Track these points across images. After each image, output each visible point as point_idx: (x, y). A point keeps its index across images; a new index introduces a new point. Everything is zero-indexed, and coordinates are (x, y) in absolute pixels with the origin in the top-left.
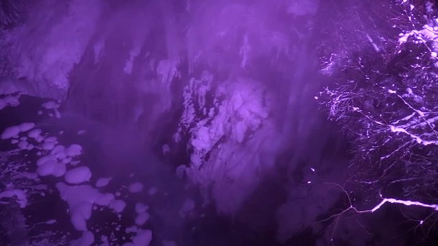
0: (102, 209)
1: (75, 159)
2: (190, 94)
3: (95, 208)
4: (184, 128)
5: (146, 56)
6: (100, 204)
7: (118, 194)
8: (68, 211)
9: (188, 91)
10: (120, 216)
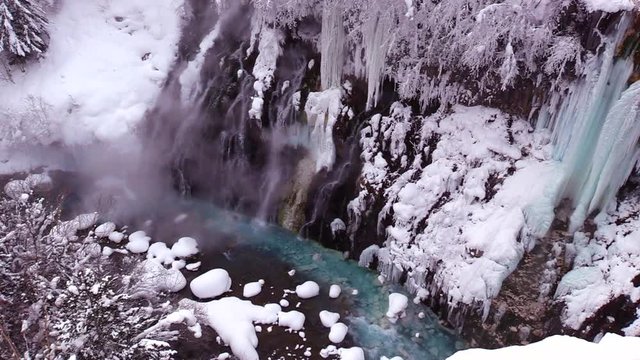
0: (270, 329)
1: (189, 260)
2: (373, 139)
3: (259, 329)
4: (371, 190)
5: (283, 89)
6: (263, 322)
7: (284, 303)
8: (218, 338)
9: (368, 135)
10: (302, 334)
